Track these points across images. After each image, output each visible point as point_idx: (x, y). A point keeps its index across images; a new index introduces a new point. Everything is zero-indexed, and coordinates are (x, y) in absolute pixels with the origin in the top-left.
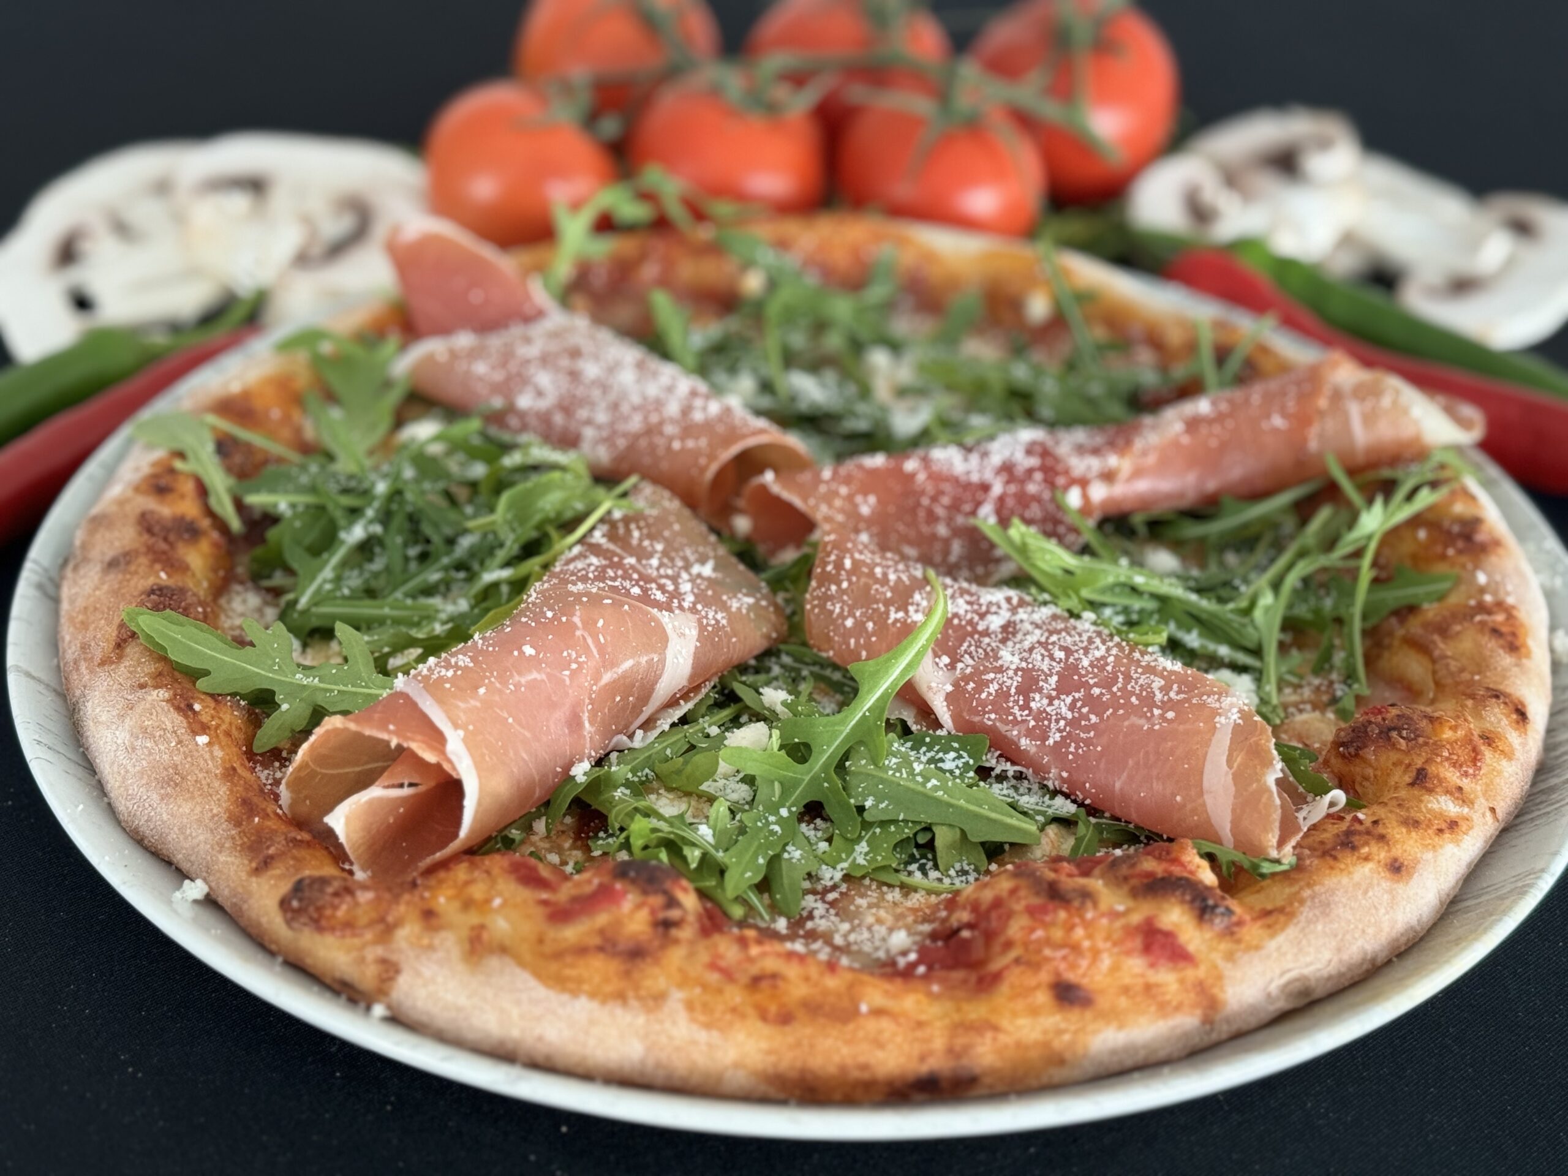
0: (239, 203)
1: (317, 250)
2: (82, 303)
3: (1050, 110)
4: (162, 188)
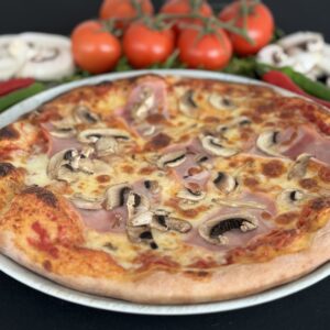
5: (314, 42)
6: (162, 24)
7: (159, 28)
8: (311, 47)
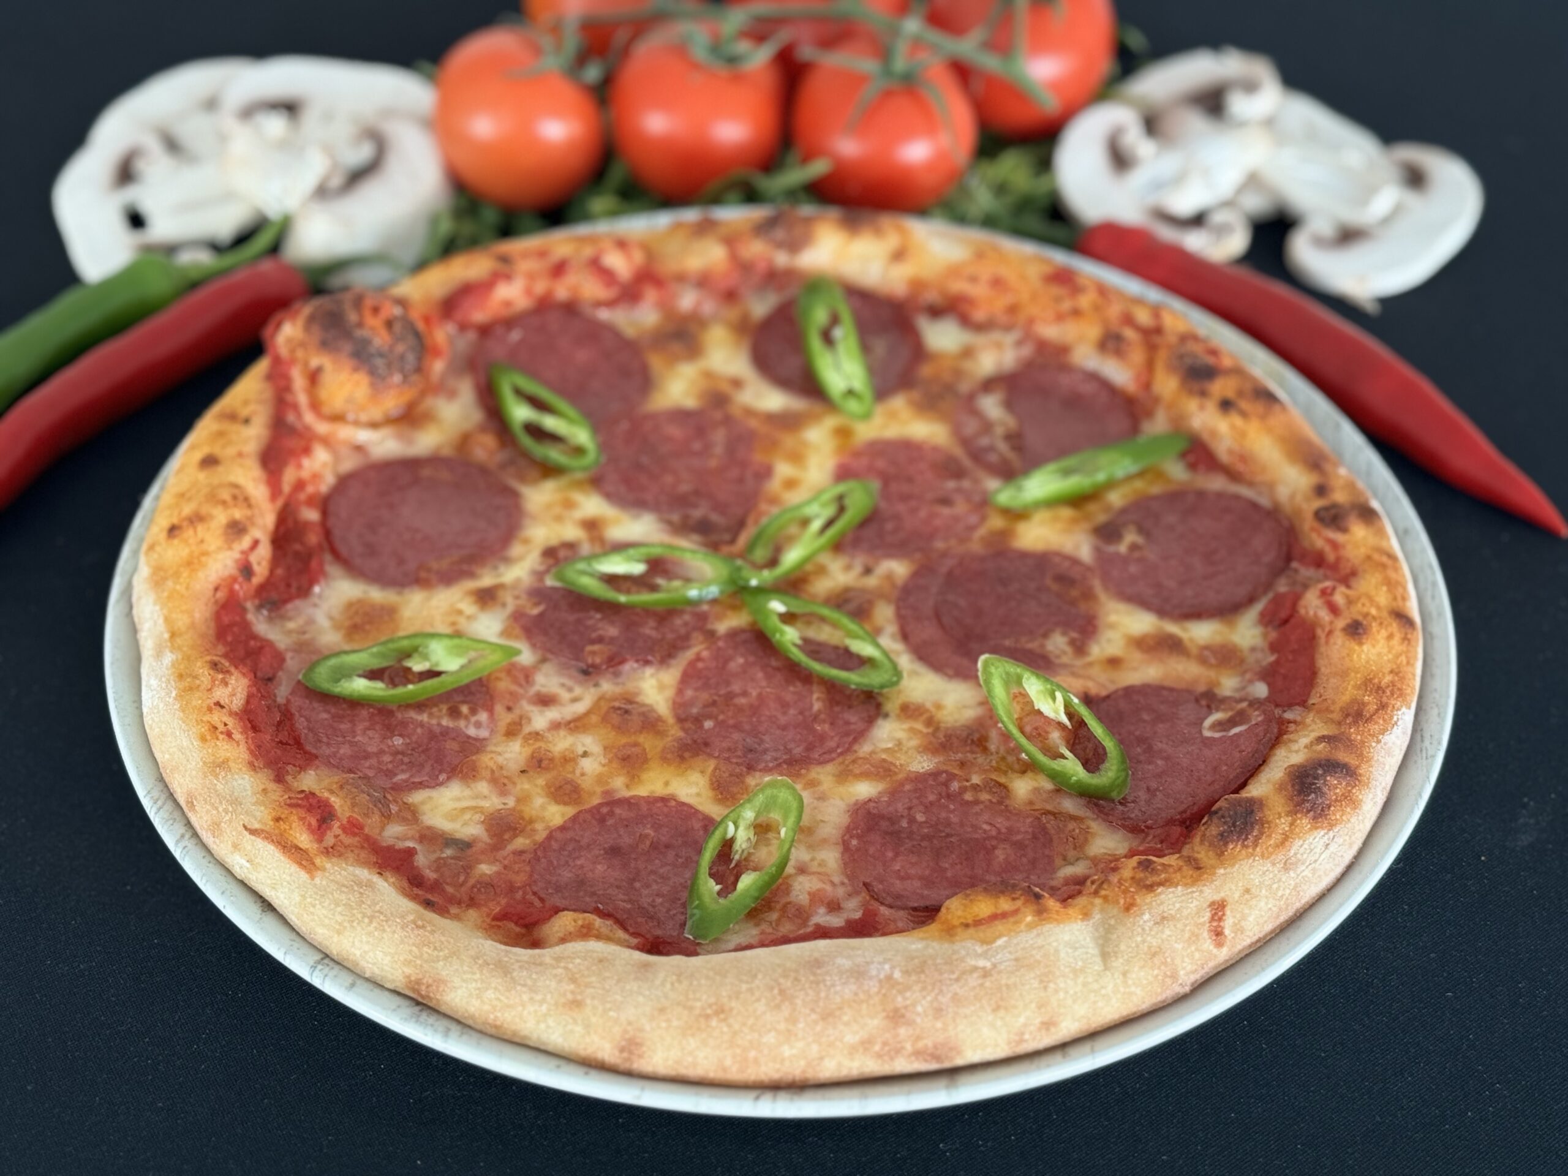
0: (275, 125)
1: (336, 181)
2: (136, 220)
3: (990, 62)
4: (211, 104)
5: (1250, 87)
6: (743, 47)
7: (733, 60)
8: (1240, 105)
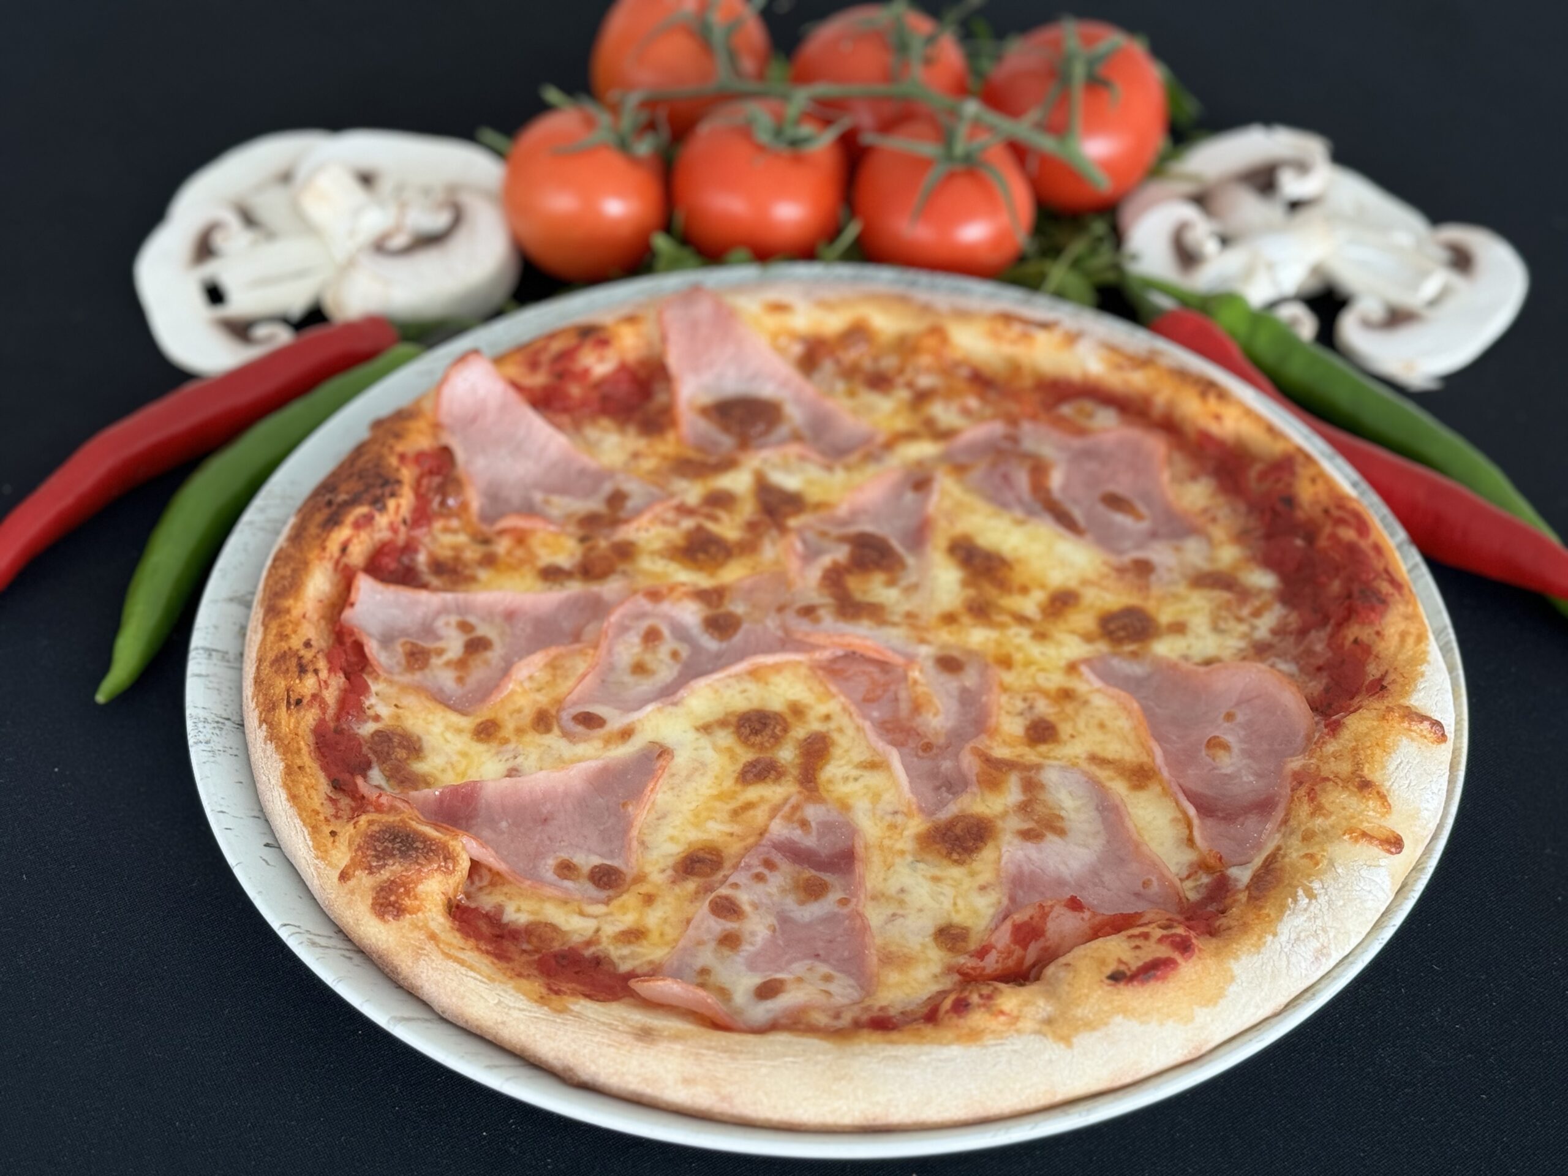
2: (215, 294)
3: (1046, 143)
4: (286, 178)
5: (1303, 167)
6: (806, 129)
7: (795, 143)
